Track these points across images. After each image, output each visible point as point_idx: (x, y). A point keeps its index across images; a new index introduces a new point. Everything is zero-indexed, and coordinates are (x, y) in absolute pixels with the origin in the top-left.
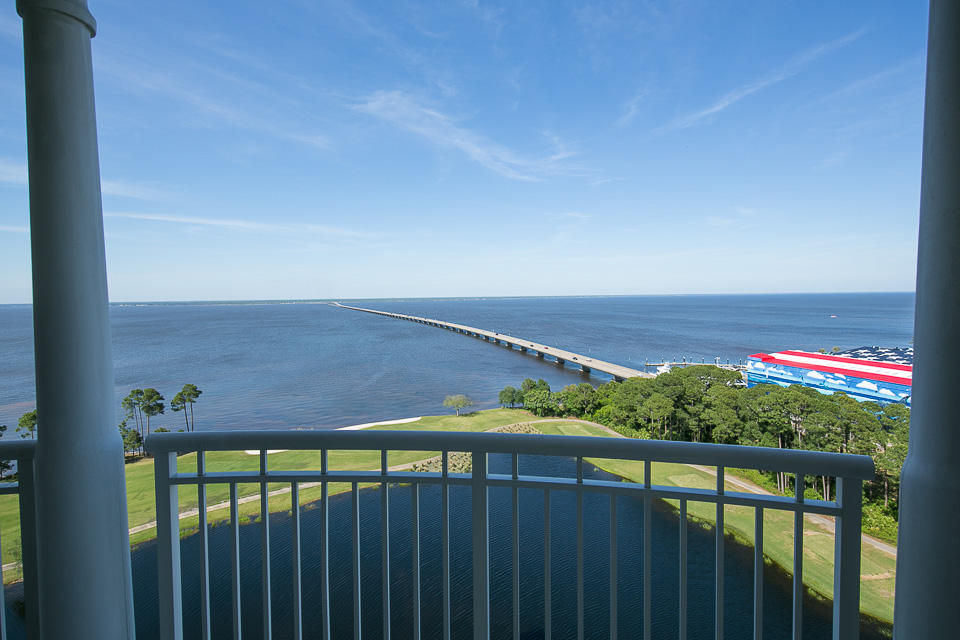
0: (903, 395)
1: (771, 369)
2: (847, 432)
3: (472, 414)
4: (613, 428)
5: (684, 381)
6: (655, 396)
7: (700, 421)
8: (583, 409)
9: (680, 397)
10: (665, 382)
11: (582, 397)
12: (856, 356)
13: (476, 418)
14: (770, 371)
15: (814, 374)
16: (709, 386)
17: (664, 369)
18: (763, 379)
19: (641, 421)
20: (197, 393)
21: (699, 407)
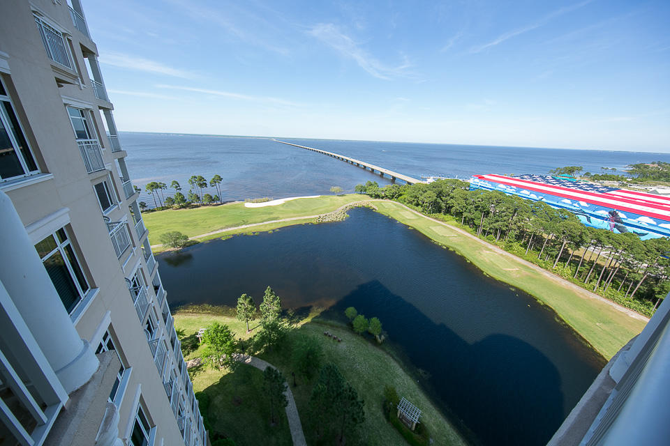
0: (540, 197)
1: (482, 182)
2: (515, 211)
3: (343, 195)
4: (406, 205)
5: (443, 186)
6: (429, 192)
7: (447, 204)
8: (393, 196)
9: (440, 193)
10: (433, 186)
11: (393, 191)
12: (522, 178)
13: (344, 197)
14: (481, 183)
15: (502, 186)
16: (454, 188)
17: (431, 180)
18: (477, 187)
19: (420, 203)
20: (221, 179)
21: (448, 198)
